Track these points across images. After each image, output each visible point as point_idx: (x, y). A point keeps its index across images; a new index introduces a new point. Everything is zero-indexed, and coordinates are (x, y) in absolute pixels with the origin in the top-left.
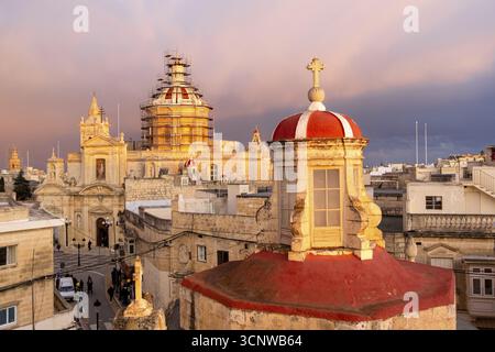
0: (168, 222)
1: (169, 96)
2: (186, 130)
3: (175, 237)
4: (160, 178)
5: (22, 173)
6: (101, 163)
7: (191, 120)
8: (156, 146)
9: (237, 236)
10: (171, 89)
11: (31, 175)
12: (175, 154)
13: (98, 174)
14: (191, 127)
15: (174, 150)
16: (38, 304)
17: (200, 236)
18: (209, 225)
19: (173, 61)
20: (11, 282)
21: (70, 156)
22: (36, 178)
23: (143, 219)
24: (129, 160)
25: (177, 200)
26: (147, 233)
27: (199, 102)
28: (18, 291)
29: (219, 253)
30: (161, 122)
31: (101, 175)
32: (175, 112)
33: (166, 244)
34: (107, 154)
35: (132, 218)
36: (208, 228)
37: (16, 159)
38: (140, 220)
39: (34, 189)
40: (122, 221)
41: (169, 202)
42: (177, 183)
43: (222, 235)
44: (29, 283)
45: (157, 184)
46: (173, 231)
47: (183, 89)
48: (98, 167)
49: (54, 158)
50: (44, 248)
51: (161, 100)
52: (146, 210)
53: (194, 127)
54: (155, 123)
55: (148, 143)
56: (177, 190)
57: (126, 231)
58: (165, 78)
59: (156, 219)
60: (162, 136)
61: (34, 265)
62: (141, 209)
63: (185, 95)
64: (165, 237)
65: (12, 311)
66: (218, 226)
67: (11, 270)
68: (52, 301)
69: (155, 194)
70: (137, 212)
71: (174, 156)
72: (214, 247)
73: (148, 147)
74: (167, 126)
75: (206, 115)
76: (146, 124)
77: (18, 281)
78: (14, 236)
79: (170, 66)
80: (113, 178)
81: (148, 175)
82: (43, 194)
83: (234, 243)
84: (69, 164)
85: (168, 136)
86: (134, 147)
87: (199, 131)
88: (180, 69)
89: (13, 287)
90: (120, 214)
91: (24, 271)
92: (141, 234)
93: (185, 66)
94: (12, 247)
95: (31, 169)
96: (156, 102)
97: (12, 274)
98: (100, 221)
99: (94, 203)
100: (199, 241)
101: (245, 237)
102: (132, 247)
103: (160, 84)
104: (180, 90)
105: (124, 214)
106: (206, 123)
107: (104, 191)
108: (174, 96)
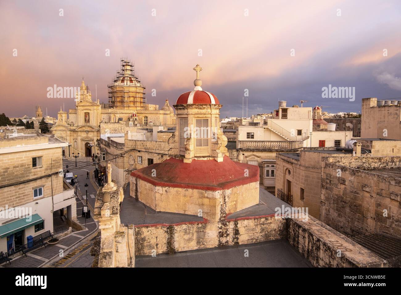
0: (123, 145)
1: (123, 81)
2: (132, 99)
3: (126, 152)
4: (118, 122)
5: (43, 119)
6: (87, 114)
7: (134, 94)
8: (117, 107)
9: (157, 152)
10: (124, 78)
11: (49, 120)
12: (126, 110)
13: (85, 120)
14: (134, 97)
15: (126, 108)
16: (55, 186)
17: (139, 151)
18: (143, 146)
19: (125, 64)
20: (39, 176)
21: (70, 111)
22: (51, 122)
23: (110, 143)
24: (101, 113)
25: (127, 134)
26: (112, 150)
27: (138, 85)
28: (43, 180)
29: (149, 159)
30: (119, 95)
31: (87, 120)
32: (126, 90)
33: (122, 156)
34: (90, 110)
35: (104, 143)
36: (143, 147)
37: (40, 111)
38: (108, 143)
39: (51, 127)
40: (99, 144)
41: (123, 135)
42: (127, 125)
43: (150, 151)
44: (50, 176)
45: (117, 126)
46: (126, 149)
47: (130, 78)
48: (85, 116)
49: (61, 112)
50: (57, 158)
51: (119, 83)
52: (111, 139)
53: (136, 97)
54: (116, 95)
55: (112, 105)
56: (127, 129)
57: (101, 149)
58: (121, 72)
59: (116, 143)
60: (120, 102)
61: (52, 167)
62: (109, 138)
63: (131, 81)
64: (121, 152)
65: (40, 190)
66: (148, 147)
67: (39, 169)
68: (62, 184)
69: (116, 130)
70: (107, 140)
71: (125, 111)
72: (146, 157)
73: (112, 107)
74: (122, 97)
75: (142, 91)
76: (111, 95)
77: (43, 174)
78: (40, 151)
79: (124, 66)
80: (93, 122)
81: (112, 121)
82: (56, 130)
83: (156, 155)
84: (70, 115)
85: (122, 102)
86: (104, 107)
87: (138, 100)
88: (129, 68)
89: (41, 178)
90: (98, 140)
91: (47, 169)
92: (109, 151)
93: (131, 66)
94: (40, 157)
95: (48, 117)
96: (116, 84)
97: (40, 171)
98: (87, 144)
99: (84, 135)
100: (138, 154)
101: (162, 152)
102: (104, 157)
103: (118, 75)
104: (128, 79)
105: (100, 141)
106: (142, 96)
107: (89, 129)
108: (125, 82)
